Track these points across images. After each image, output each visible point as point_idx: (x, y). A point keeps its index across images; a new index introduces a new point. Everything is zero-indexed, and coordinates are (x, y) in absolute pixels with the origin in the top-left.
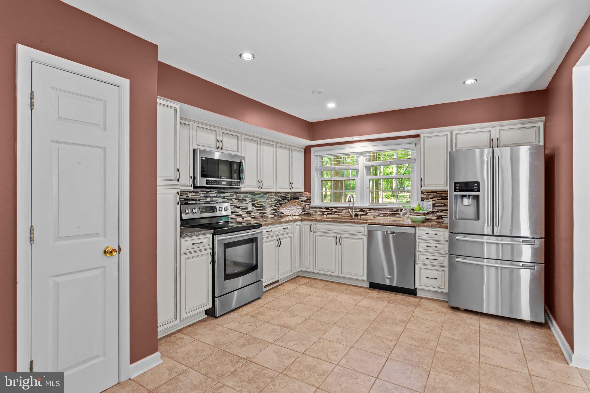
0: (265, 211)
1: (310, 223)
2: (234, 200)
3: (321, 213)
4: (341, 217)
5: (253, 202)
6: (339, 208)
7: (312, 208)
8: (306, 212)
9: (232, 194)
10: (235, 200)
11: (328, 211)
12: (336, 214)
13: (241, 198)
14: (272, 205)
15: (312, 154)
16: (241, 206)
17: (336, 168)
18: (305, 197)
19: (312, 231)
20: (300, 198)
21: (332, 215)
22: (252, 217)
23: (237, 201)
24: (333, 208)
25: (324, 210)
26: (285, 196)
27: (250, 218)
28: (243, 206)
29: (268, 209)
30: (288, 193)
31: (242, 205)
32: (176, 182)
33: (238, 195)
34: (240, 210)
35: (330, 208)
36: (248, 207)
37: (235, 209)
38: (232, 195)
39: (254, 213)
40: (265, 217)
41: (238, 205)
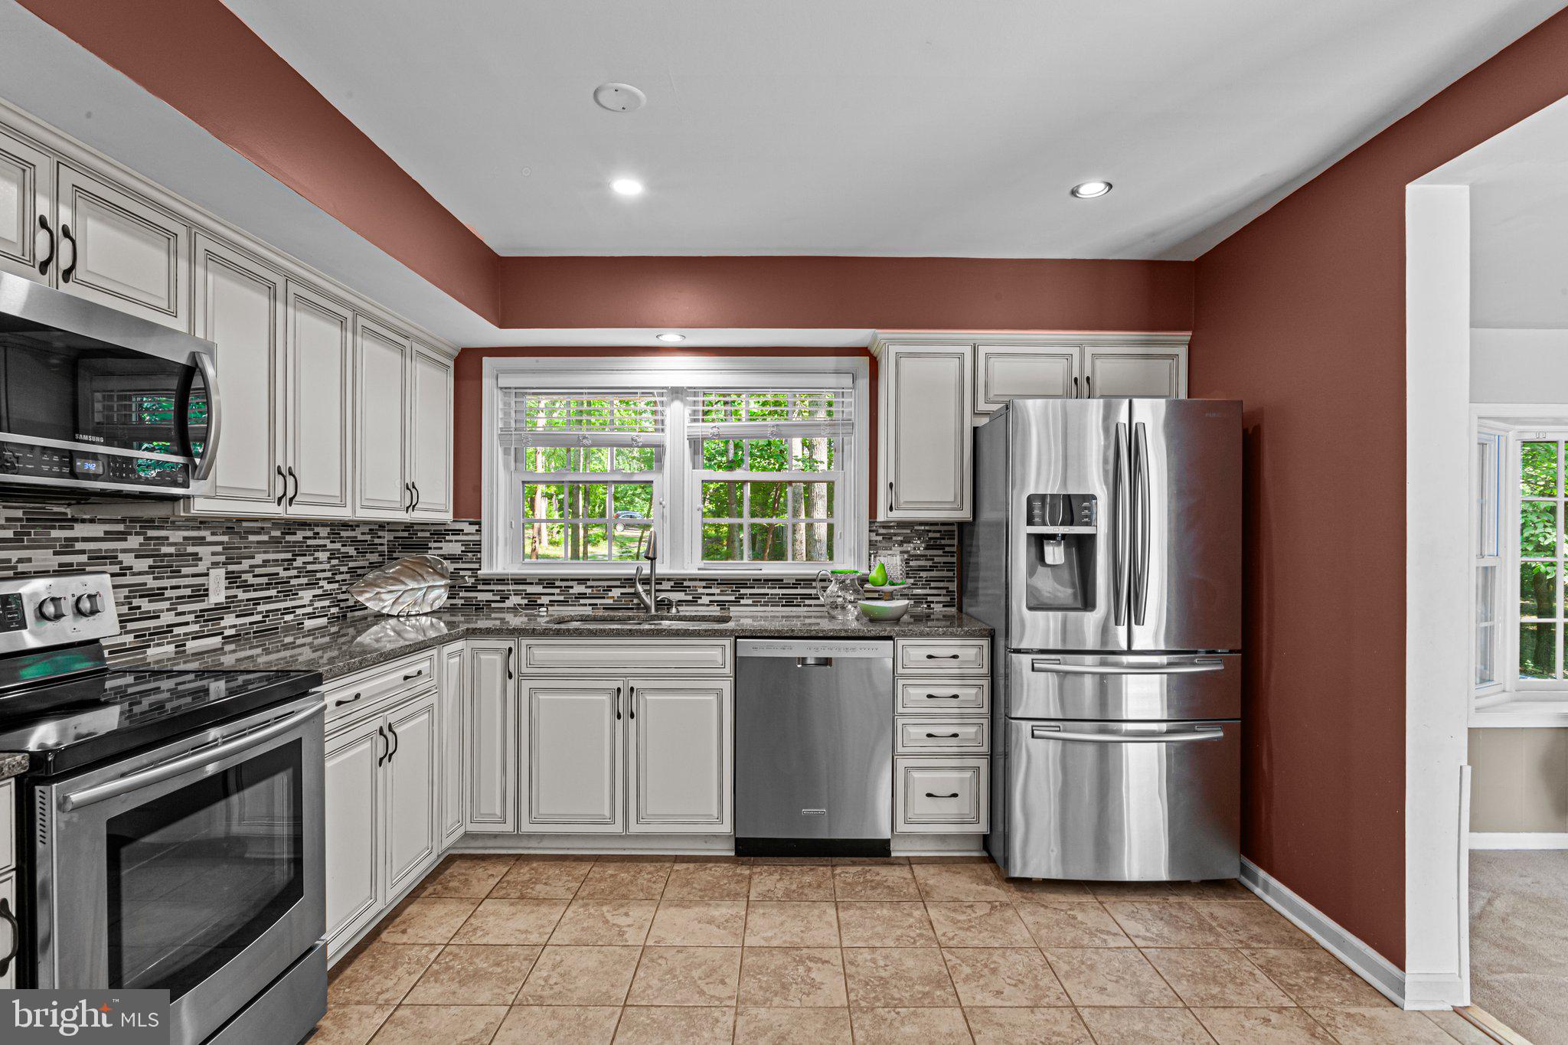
0: (289, 604)
1: (506, 644)
2: (128, 559)
3: (526, 601)
4: (601, 613)
5: (231, 568)
6: (593, 580)
7: (487, 581)
8: (462, 598)
9: (121, 527)
10: (137, 557)
11: (553, 594)
12: (582, 601)
13: (171, 550)
14: (319, 575)
15: (487, 383)
16: (173, 588)
17: (585, 438)
18: (456, 541)
19: (515, 676)
20: (432, 545)
21: (570, 608)
22: (227, 633)
23: (150, 561)
24: (572, 580)
25: (539, 589)
26: (368, 537)
27: (216, 641)
28: (178, 587)
29: (301, 594)
30: (382, 526)
31: (174, 582)
33: (151, 533)
34: (166, 605)
35: (562, 580)
36: (207, 590)
37: (136, 602)
38: (122, 536)
39: (237, 616)
40: (288, 629)
41: (151, 582)
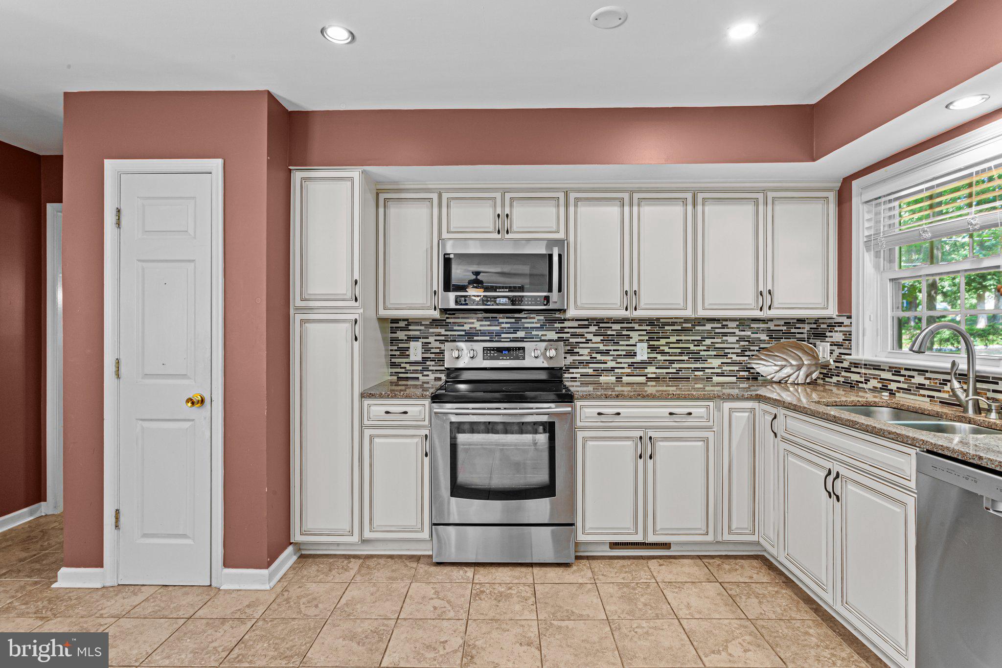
0: (698, 365)
1: (774, 411)
2: (590, 336)
5: (652, 343)
8: (843, 377)
9: (586, 323)
10: (594, 335)
13: (614, 333)
14: (726, 351)
15: (855, 200)
16: (614, 350)
19: (778, 436)
20: (828, 334)
21: (912, 397)
22: (649, 376)
23: (602, 338)
24: (914, 370)
26: (784, 328)
27: (643, 379)
28: (618, 350)
29: (709, 360)
30: (801, 321)
31: (615, 348)
32: (353, 303)
33: (601, 325)
34: (611, 358)
36: (636, 353)
37: (594, 355)
38: (587, 327)
39: (656, 368)
40: (697, 379)
41: (602, 347)
